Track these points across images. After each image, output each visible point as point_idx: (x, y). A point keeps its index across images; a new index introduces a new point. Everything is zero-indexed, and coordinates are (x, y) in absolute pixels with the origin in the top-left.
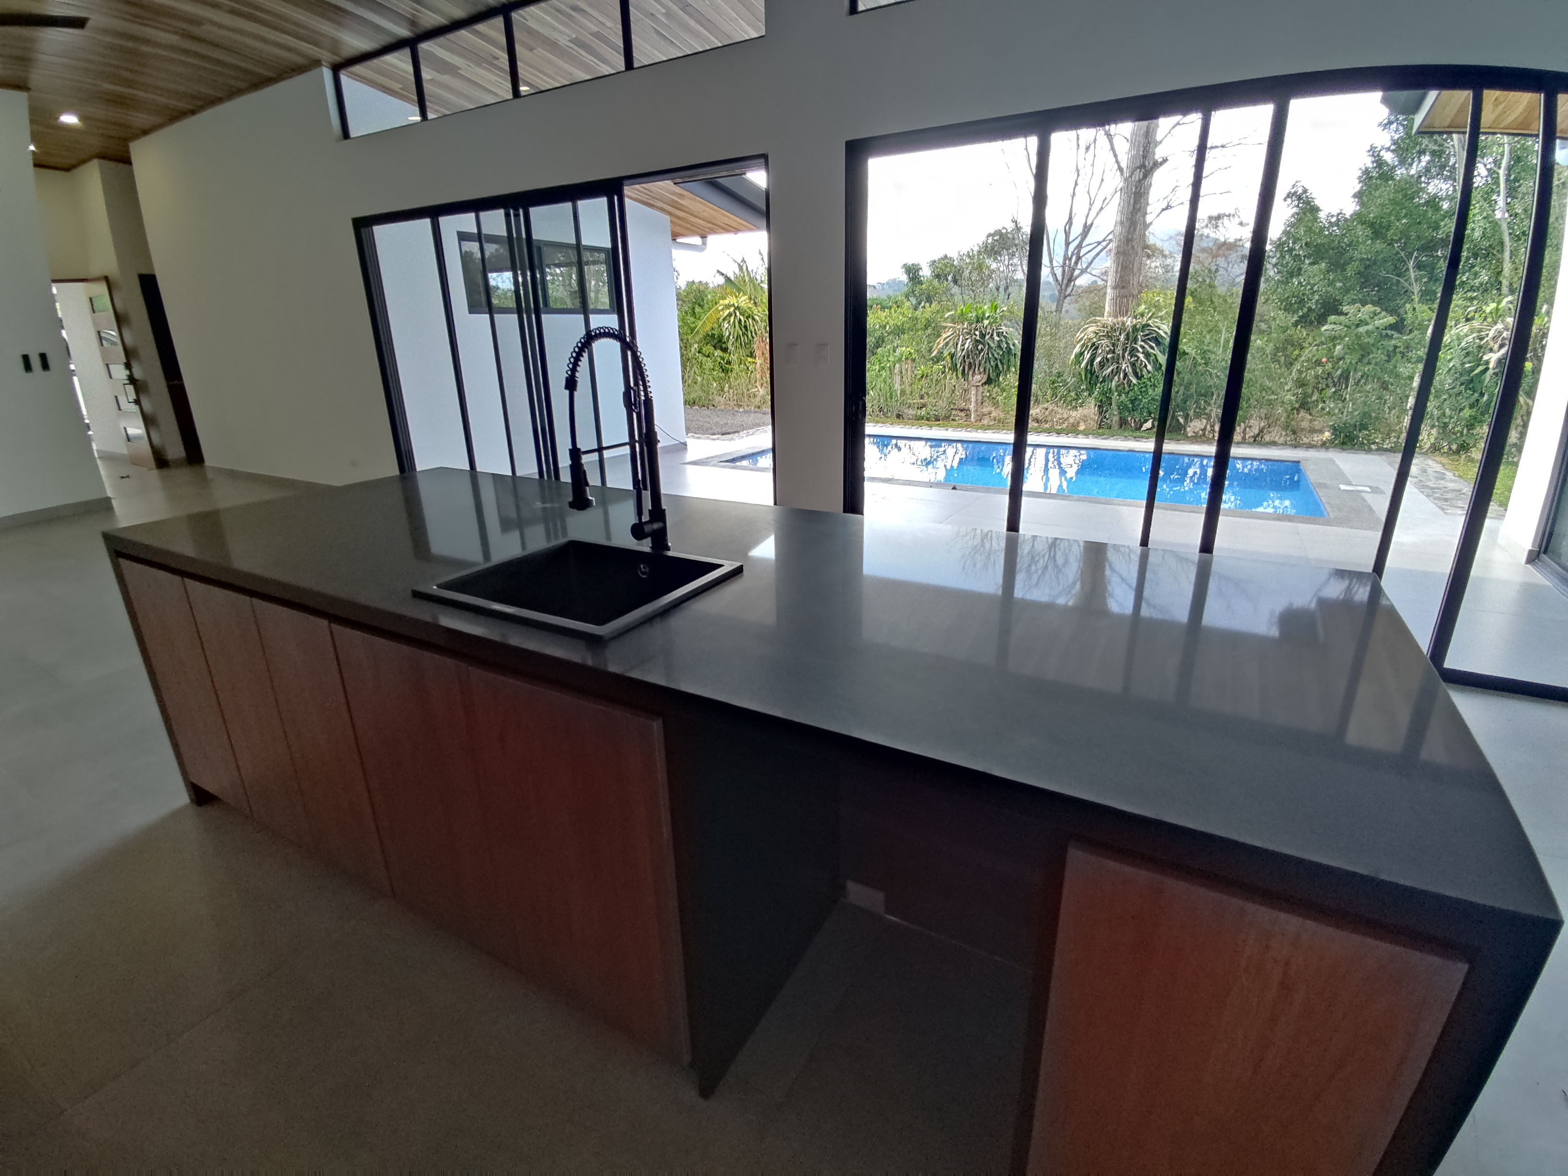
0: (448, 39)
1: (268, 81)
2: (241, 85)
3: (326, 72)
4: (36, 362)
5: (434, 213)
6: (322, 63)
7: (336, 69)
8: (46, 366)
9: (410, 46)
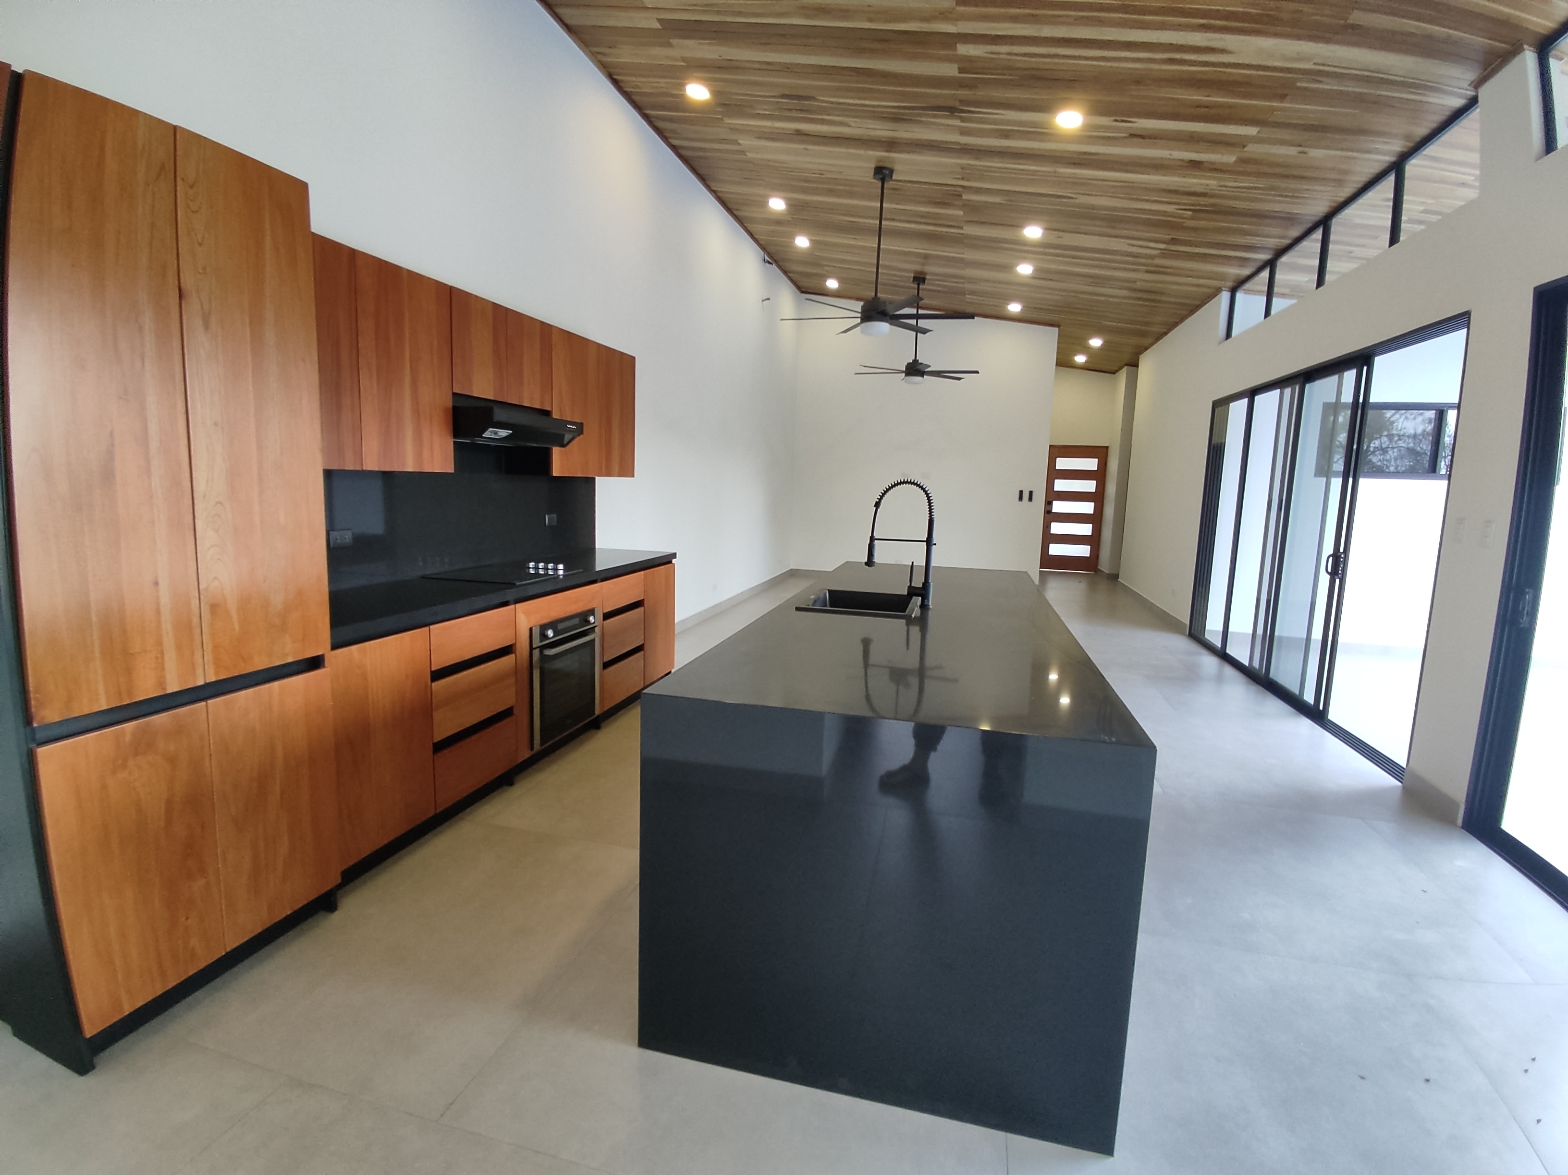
2: (1186, 312)
3: (1225, 296)
4: (1026, 496)
5: (1252, 394)
6: (1223, 289)
7: (1233, 291)
8: (1030, 499)
9: (1271, 264)
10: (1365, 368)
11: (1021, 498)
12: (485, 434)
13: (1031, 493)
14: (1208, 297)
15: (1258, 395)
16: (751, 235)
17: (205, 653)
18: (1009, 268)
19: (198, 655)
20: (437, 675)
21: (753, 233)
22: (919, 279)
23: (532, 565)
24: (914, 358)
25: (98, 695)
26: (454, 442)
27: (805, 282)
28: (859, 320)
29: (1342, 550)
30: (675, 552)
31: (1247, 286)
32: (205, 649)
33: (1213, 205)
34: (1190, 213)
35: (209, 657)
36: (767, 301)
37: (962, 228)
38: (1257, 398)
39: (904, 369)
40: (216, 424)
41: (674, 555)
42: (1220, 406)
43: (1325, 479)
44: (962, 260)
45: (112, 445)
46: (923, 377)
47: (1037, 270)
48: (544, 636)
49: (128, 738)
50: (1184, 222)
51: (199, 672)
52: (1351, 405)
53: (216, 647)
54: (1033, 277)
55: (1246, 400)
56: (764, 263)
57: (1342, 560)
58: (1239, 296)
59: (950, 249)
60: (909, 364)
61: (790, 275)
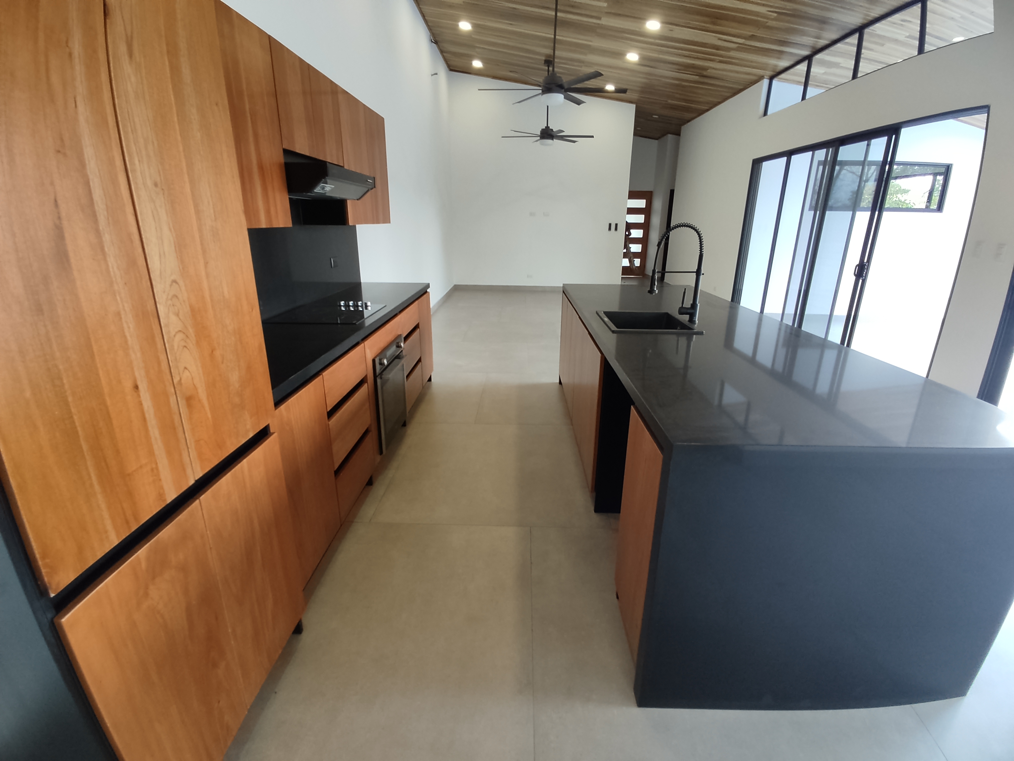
0: (831, 51)
1: (741, 91)
2: (728, 95)
3: (766, 82)
4: (613, 227)
5: (789, 154)
6: (765, 77)
7: (771, 79)
8: (616, 229)
9: (809, 58)
10: (894, 136)
11: (610, 229)
12: (317, 189)
13: (616, 225)
14: (751, 83)
15: (794, 155)
16: (423, 16)
17: (190, 450)
18: (621, 55)
19: (185, 454)
20: (331, 414)
21: (425, 15)
22: (549, 62)
23: (342, 303)
24: (546, 125)
25: (106, 532)
26: (289, 198)
27: (457, 62)
28: (541, 91)
29: (865, 261)
30: (427, 282)
31: (783, 76)
32: (189, 446)
33: (795, 10)
34: (775, 15)
35: (193, 454)
36: (435, 76)
37: (599, 18)
38: (793, 157)
39: (539, 134)
40: (156, 185)
41: (428, 286)
42: (757, 164)
43: (851, 212)
44: (588, 47)
45: (59, 218)
46: (553, 139)
47: (642, 58)
48: (381, 364)
49: (144, 565)
50: (767, 22)
51: (189, 471)
52: (881, 162)
53: (197, 442)
54: (640, 64)
55: (786, 158)
56: (431, 42)
57: (866, 267)
58: (775, 82)
59: (582, 37)
60: (543, 130)
61: (445, 54)
